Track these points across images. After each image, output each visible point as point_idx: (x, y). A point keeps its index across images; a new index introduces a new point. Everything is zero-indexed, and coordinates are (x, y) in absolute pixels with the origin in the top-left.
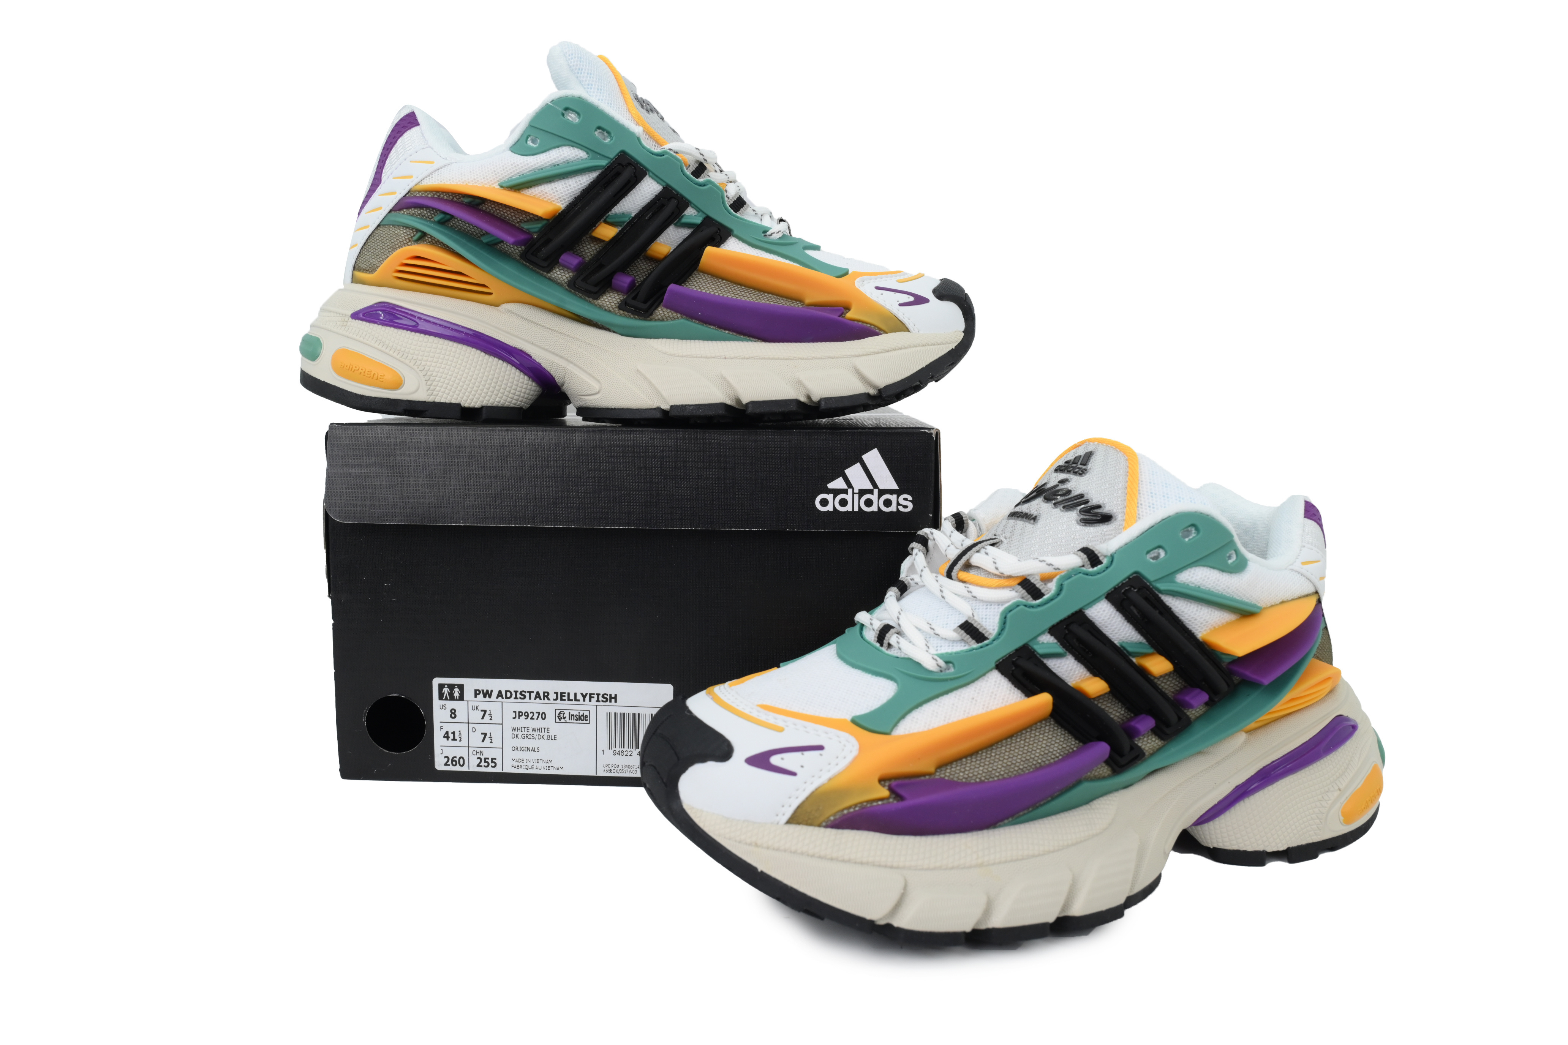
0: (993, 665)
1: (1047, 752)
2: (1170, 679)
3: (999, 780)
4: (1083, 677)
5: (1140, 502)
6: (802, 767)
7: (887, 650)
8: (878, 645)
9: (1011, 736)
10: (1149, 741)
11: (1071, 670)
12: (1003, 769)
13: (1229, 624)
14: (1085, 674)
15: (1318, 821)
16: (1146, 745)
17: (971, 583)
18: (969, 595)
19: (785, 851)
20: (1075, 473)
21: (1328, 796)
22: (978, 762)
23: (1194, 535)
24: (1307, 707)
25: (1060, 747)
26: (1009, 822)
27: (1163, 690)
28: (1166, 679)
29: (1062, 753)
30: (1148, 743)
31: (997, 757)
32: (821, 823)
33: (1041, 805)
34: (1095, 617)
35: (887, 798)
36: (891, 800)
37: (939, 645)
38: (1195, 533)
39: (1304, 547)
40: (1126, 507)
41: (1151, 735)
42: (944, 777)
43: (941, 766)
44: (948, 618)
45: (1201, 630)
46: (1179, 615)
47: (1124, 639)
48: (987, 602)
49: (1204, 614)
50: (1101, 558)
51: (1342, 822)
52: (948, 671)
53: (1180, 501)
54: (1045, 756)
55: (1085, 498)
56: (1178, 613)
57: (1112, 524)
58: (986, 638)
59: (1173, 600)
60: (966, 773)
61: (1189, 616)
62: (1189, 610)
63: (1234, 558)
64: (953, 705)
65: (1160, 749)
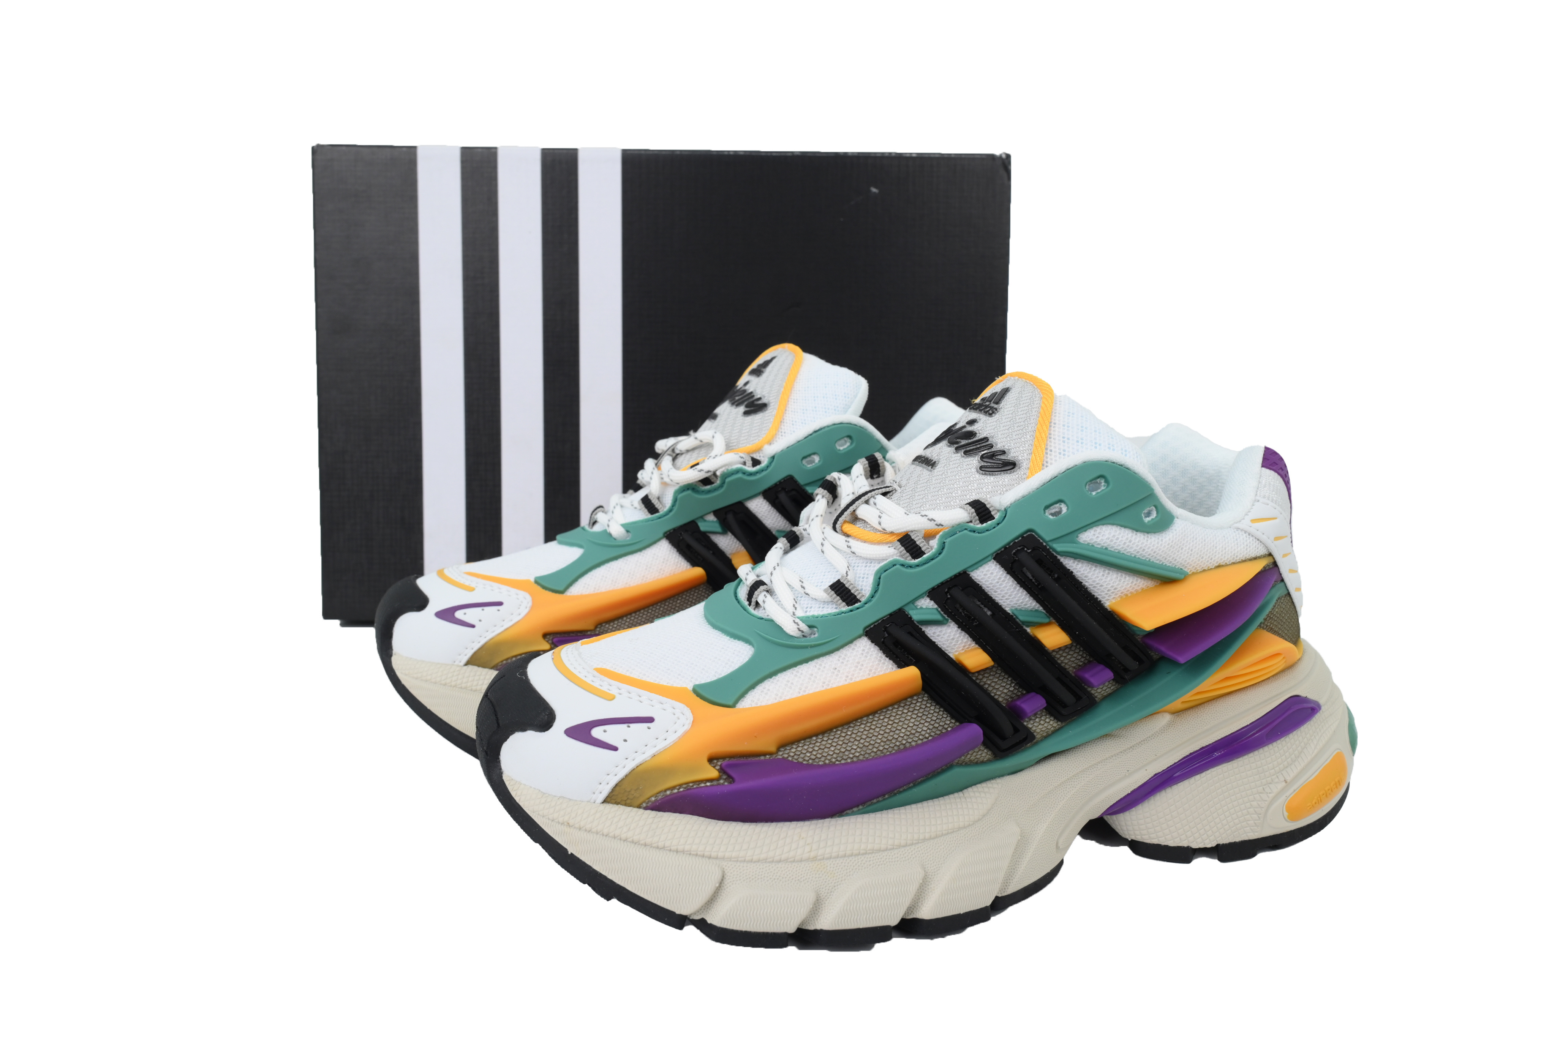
0: (861, 631)
1: (913, 732)
2: (1071, 653)
3: (853, 762)
4: (968, 648)
5: (1049, 448)
6: (625, 741)
7: (754, 609)
8: (747, 603)
9: (874, 712)
10: (1042, 722)
11: (953, 639)
12: (858, 750)
13: (1144, 591)
14: (970, 645)
15: (1255, 816)
16: (1038, 726)
17: (855, 538)
18: (848, 550)
19: (597, 833)
20: (986, 413)
21: (1270, 788)
22: (830, 741)
23: (1103, 488)
24: (1256, 684)
25: (931, 727)
26: (859, 810)
27: (1063, 665)
28: (1066, 653)
29: (933, 734)
30: (1040, 725)
31: (854, 736)
32: (642, 804)
33: (900, 792)
34: (981, 581)
35: (718, 779)
36: (722, 781)
37: (809, 606)
38: (1104, 486)
39: (1258, 501)
40: (1031, 453)
41: (1046, 715)
42: (788, 757)
43: (784, 745)
44: (824, 575)
45: (1109, 598)
46: (1082, 580)
47: (1016, 606)
48: (866, 559)
49: (1112, 580)
50: (993, 513)
51: (1286, 818)
52: (813, 636)
53: (1096, 447)
54: (911, 736)
55: (989, 443)
56: (1080, 577)
57: (1015, 473)
58: (858, 601)
59: (1074, 562)
60: (814, 753)
61: (1094, 581)
62: (1093, 574)
63: (1154, 515)
64: (812, 675)
65: (1055, 731)
